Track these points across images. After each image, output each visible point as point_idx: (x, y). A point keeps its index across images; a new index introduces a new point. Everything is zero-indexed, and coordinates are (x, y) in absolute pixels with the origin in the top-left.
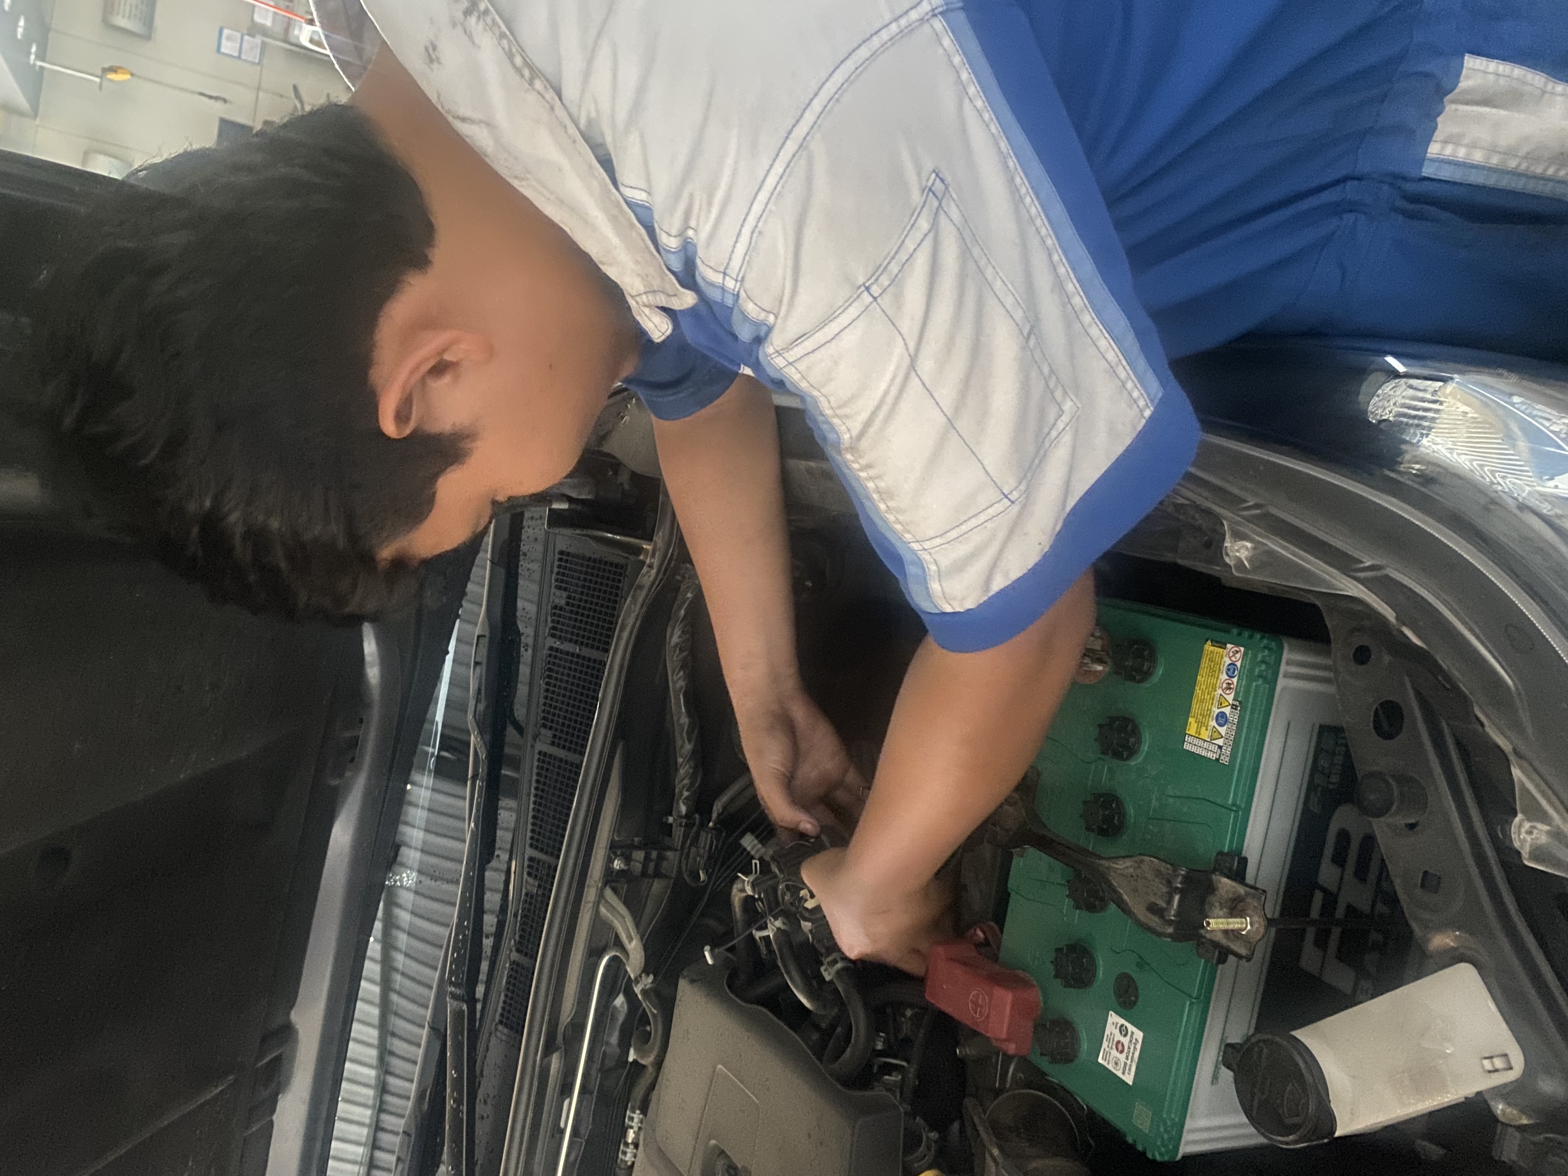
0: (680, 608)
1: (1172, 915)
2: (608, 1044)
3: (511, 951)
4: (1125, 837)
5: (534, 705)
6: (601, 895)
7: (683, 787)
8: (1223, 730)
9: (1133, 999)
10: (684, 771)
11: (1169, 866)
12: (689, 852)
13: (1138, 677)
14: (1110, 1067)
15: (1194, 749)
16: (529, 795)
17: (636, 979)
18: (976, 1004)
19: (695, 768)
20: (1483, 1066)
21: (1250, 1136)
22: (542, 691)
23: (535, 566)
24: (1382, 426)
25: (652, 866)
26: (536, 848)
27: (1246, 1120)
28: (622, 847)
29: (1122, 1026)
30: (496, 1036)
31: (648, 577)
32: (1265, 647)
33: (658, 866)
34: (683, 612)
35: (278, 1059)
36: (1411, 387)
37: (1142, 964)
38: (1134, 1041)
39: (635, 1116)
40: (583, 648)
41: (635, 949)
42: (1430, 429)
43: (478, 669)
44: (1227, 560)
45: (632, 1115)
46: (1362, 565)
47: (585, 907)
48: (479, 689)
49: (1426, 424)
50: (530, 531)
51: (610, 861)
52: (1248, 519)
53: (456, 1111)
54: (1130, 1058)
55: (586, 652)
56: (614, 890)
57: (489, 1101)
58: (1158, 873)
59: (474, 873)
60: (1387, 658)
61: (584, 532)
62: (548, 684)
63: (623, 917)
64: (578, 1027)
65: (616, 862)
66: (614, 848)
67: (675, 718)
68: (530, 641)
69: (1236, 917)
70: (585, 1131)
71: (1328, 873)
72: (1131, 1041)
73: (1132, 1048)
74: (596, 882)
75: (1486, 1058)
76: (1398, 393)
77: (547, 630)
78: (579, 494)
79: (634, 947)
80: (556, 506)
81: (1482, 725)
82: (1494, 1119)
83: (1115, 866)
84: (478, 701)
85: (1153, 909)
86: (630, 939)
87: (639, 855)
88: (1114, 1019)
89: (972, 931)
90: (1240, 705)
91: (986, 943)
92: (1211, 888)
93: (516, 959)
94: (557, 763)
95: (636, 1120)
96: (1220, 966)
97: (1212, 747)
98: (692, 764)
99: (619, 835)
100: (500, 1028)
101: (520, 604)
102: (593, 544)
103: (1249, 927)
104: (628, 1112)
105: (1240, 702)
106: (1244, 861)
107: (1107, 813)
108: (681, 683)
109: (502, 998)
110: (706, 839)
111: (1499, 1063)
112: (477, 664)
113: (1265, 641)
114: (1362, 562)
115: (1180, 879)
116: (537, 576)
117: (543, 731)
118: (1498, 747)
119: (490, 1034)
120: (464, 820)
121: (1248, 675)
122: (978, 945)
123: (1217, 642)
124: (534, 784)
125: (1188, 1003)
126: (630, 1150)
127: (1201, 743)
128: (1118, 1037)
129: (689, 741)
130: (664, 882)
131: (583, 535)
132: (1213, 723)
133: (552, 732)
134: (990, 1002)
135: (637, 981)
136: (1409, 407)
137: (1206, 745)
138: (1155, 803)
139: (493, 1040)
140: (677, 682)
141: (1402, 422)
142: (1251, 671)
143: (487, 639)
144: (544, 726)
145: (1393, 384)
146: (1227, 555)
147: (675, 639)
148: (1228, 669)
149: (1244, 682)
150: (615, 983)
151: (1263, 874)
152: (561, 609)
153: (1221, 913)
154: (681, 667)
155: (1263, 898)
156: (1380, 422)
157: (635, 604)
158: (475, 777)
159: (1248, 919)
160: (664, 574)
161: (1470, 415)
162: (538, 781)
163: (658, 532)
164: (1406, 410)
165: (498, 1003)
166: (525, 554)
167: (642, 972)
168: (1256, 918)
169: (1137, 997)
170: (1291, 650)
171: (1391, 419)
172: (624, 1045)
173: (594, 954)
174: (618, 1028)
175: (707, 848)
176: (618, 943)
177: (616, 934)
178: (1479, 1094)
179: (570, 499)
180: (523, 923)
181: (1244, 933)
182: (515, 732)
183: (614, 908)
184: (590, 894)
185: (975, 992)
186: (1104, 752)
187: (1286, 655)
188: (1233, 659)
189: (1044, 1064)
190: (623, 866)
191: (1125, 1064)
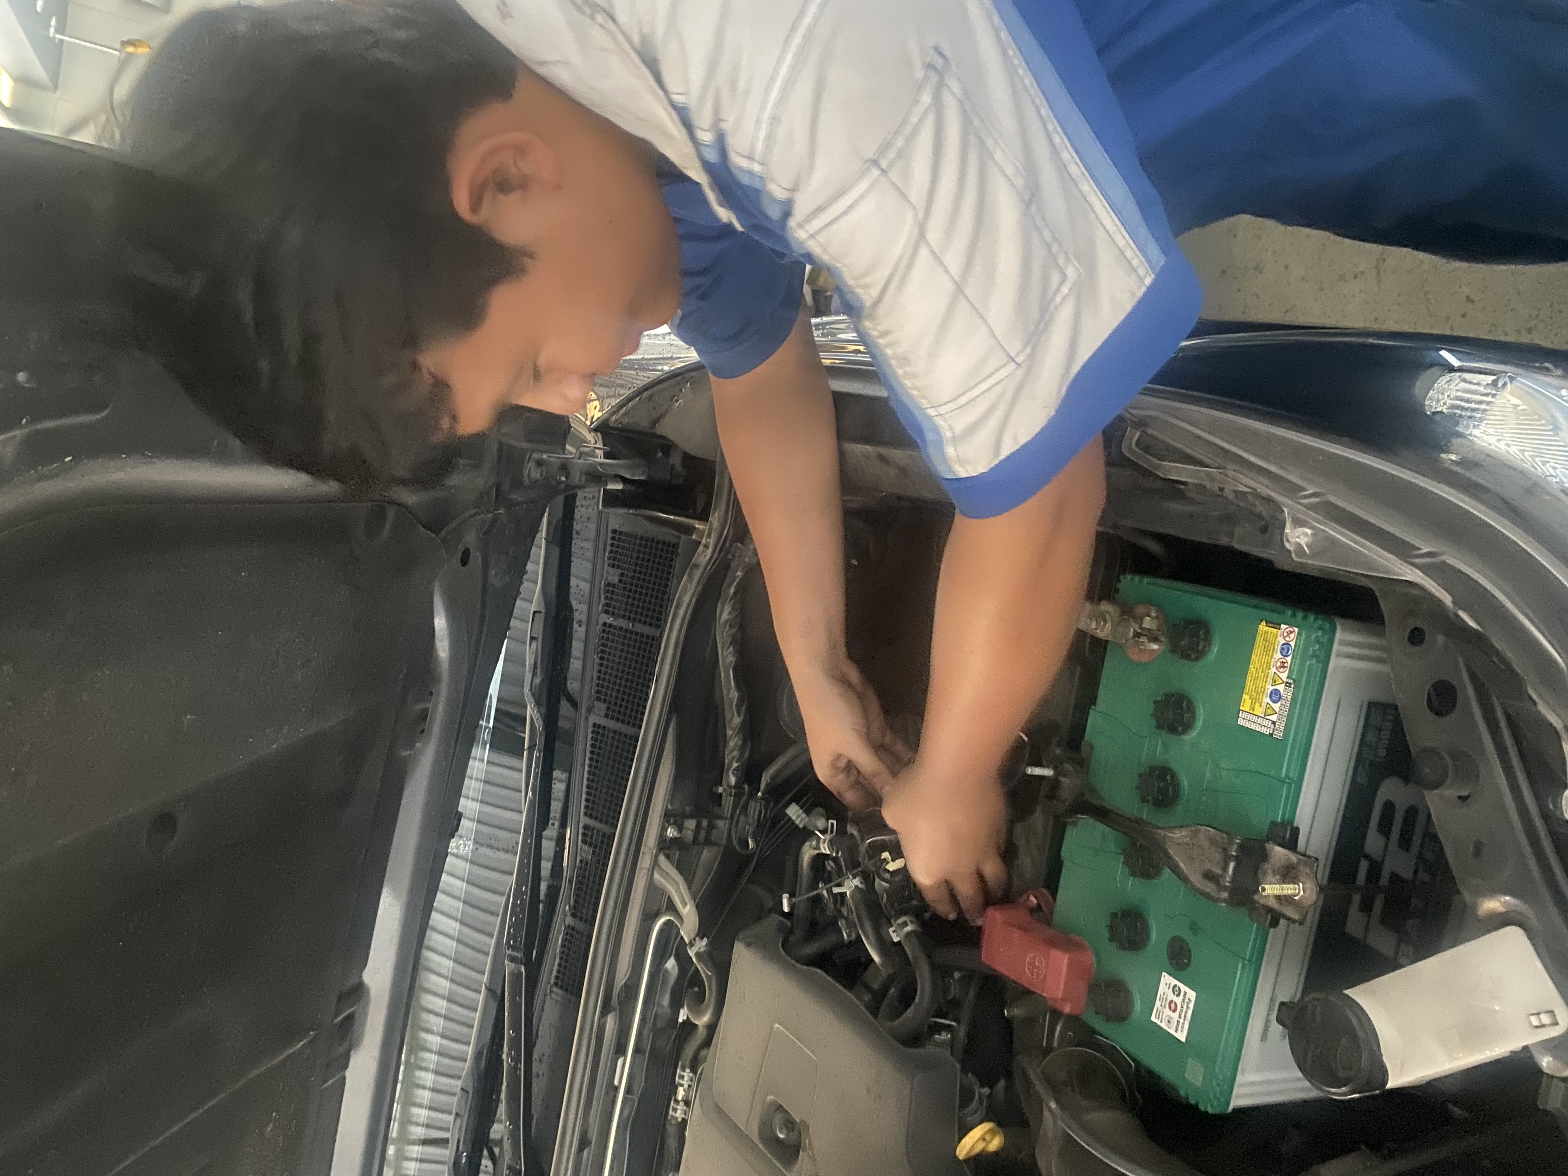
0: (730, 586)
1: (1227, 881)
2: (660, 1005)
3: (566, 915)
4: (1179, 807)
5: (588, 679)
6: (655, 863)
7: (733, 758)
8: (1276, 707)
9: (1186, 961)
10: (733, 742)
11: (1224, 835)
12: (739, 819)
13: (1193, 656)
14: (1163, 1025)
15: (1248, 725)
16: (583, 765)
17: (691, 942)
18: (1032, 964)
19: (744, 741)
20: (1530, 1022)
21: (1302, 1090)
22: (596, 666)
23: (589, 545)
24: (1437, 418)
25: (703, 834)
26: (591, 816)
27: (1300, 1075)
28: (673, 815)
29: (1175, 986)
30: (552, 999)
31: (704, 556)
32: (1320, 628)
33: (708, 834)
34: (732, 590)
35: (350, 1018)
36: (1465, 380)
37: (1194, 928)
38: (1187, 1000)
39: (685, 1074)
40: (637, 624)
41: (688, 913)
42: (1481, 420)
43: (534, 644)
44: (1287, 545)
45: (682, 1073)
46: (1417, 552)
47: (639, 873)
48: (535, 663)
49: (1478, 415)
50: (583, 509)
51: (664, 829)
52: (1309, 507)
53: (514, 1069)
54: (1183, 1016)
55: (640, 628)
56: (668, 857)
57: (545, 1059)
58: (1212, 841)
59: (531, 840)
60: (1441, 639)
61: (638, 512)
62: (602, 658)
63: (677, 883)
64: (631, 989)
65: (669, 830)
66: (669, 817)
67: (725, 691)
68: (584, 618)
69: (1289, 883)
70: (638, 1089)
71: (1373, 842)
72: (1184, 1000)
73: (1185, 1007)
74: (650, 849)
75: (1532, 1014)
76: (1451, 387)
77: (600, 607)
78: (633, 475)
79: (688, 911)
80: (610, 487)
81: (1535, 703)
82: (1539, 1072)
83: (1170, 835)
84: (534, 674)
85: (1208, 876)
86: (684, 904)
87: (691, 824)
88: (1167, 980)
89: (1024, 897)
90: (1294, 682)
91: (1039, 907)
92: (1264, 856)
93: (572, 924)
94: (611, 735)
95: (686, 1078)
96: (1271, 930)
97: (1266, 723)
98: (741, 736)
99: (671, 805)
100: (555, 989)
101: (573, 581)
102: (646, 523)
103: (1302, 893)
104: (678, 1071)
105: (1294, 681)
106: (1296, 831)
107: (1162, 784)
108: (731, 659)
109: (557, 960)
110: (755, 809)
111: (1545, 1019)
112: (532, 639)
113: (1320, 622)
114: (1419, 549)
115: (1235, 846)
116: (590, 554)
117: (597, 704)
118: (1551, 725)
119: (545, 995)
120: (521, 791)
121: (1303, 654)
122: (1032, 910)
123: (1271, 623)
124: (588, 755)
125: (1240, 965)
126: (681, 1107)
127: (1255, 718)
128: (1171, 996)
129: (739, 715)
130: (714, 849)
131: (636, 515)
132: (1268, 700)
133: (606, 705)
134: (1047, 964)
135: (692, 944)
136: (1462, 400)
137: (1260, 720)
138: (1208, 776)
139: (548, 1002)
140: (727, 657)
141: (1455, 414)
142: (1306, 649)
143: (543, 615)
144: (598, 699)
145: (1447, 377)
146: (1288, 541)
147: (725, 616)
148: (1283, 649)
149: (1298, 661)
150: (666, 946)
151: (1312, 842)
152: (614, 586)
153: (1274, 881)
154: (731, 643)
155: (1315, 865)
156: (1434, 413)
157: (691, 582)
158: (531, 748)
159: (1301, 885)
160: (719, 553)
161: (1520, 408)
162: (592, 752)
163: (714, 513)
164: (1459, 402)
165: (553, 966)
166: (578, 533)
167: (697, 935)
168: (1308, 885)
169: (1190, 960)
170: (1343, 629)
171: (1445, 411)
172: (676, 1006)
173: (649, 917)
174: (669, 991)
175: (756, 817)
176: (671, 907)
177: (669, 898)
178: (1526, 1048)
179: (624, 480)
180: (578, 889)
181: (1296, 898)
182: (568, 705)
183: (667, 873)
184: (645, 861)
185: (1032, 955)
186: (1159, 727)
187: (1339, 635)
188: (1287, 639)
189: (1098, 1023)
190: (675, 834)
191: (1178, 1022)
